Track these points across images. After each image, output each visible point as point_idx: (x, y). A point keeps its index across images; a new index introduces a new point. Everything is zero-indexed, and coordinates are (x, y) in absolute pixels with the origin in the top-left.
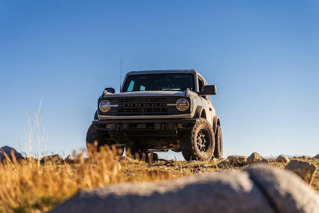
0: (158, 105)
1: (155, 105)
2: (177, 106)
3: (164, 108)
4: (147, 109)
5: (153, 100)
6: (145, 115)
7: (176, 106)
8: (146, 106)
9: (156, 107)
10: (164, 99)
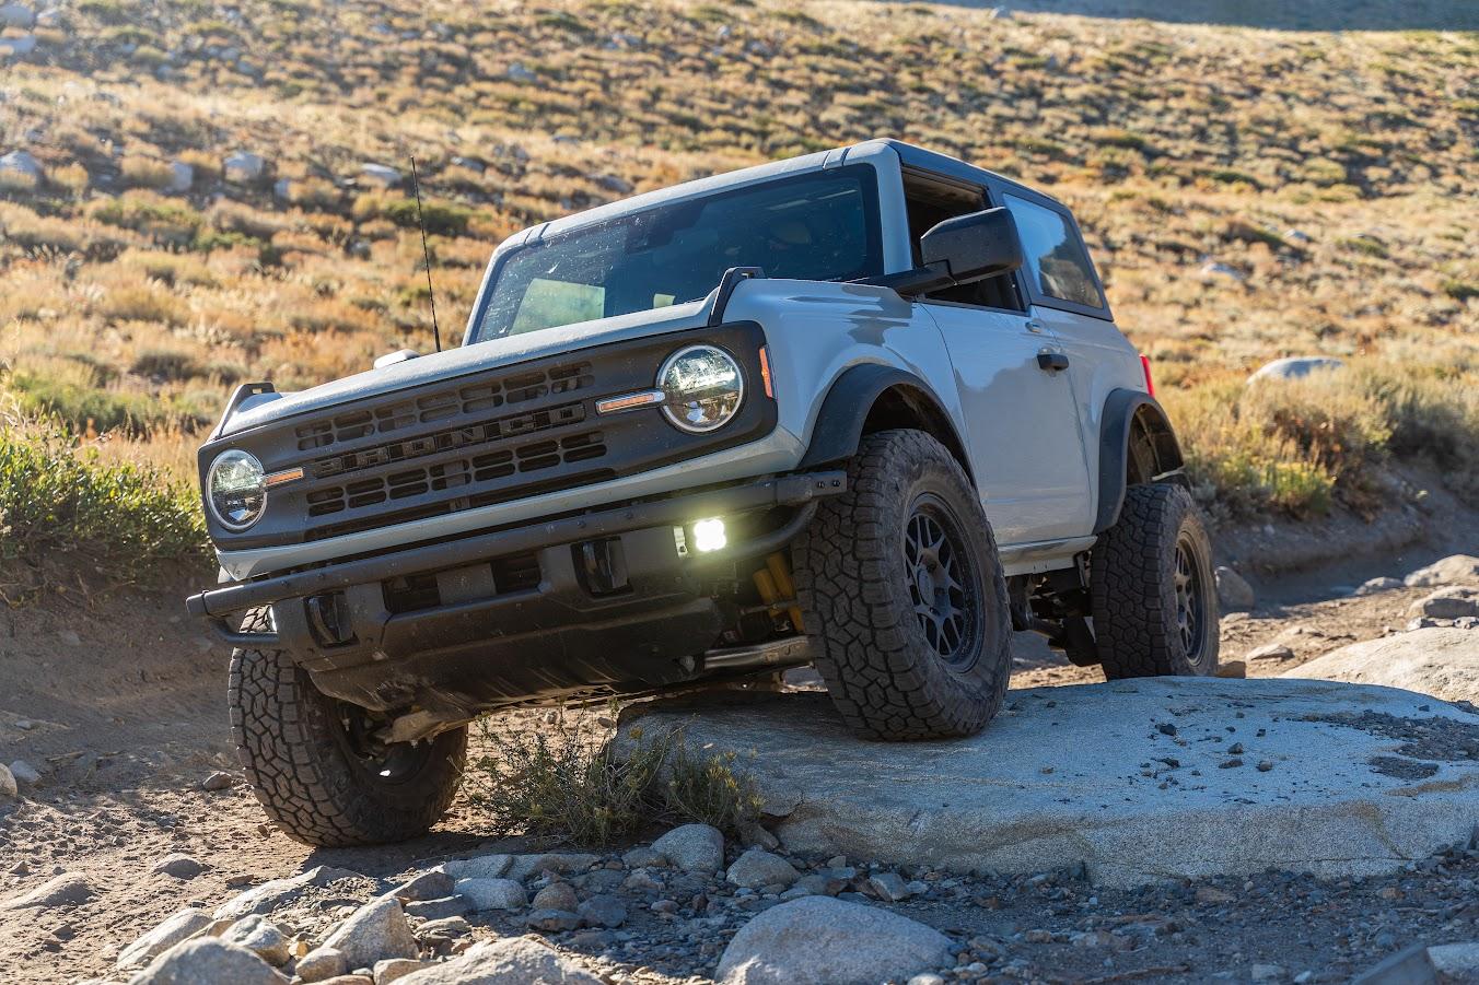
0: (542, 419)
1: (520, 424)
2: (666, 408)
3: (583, 438)
4: (478, 461)
5: (504, 393)
6: (478, 501)
7: (658, 407)
8: (466, 442)
9: (528, 439)
10: (574, 370)
